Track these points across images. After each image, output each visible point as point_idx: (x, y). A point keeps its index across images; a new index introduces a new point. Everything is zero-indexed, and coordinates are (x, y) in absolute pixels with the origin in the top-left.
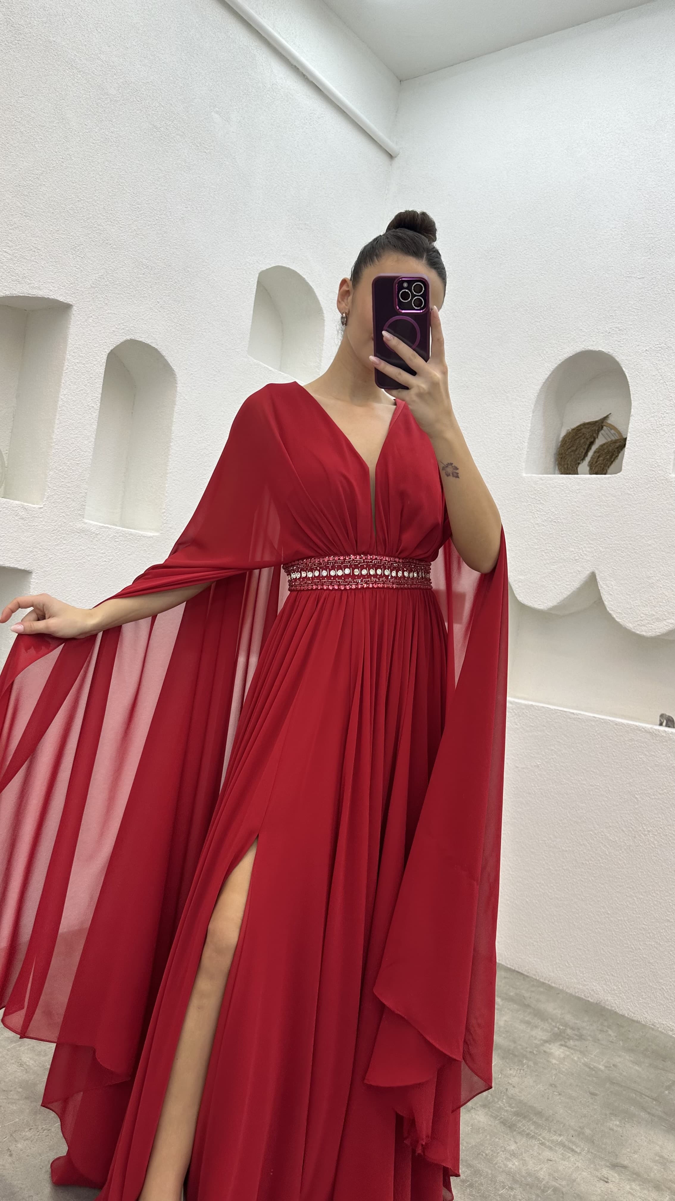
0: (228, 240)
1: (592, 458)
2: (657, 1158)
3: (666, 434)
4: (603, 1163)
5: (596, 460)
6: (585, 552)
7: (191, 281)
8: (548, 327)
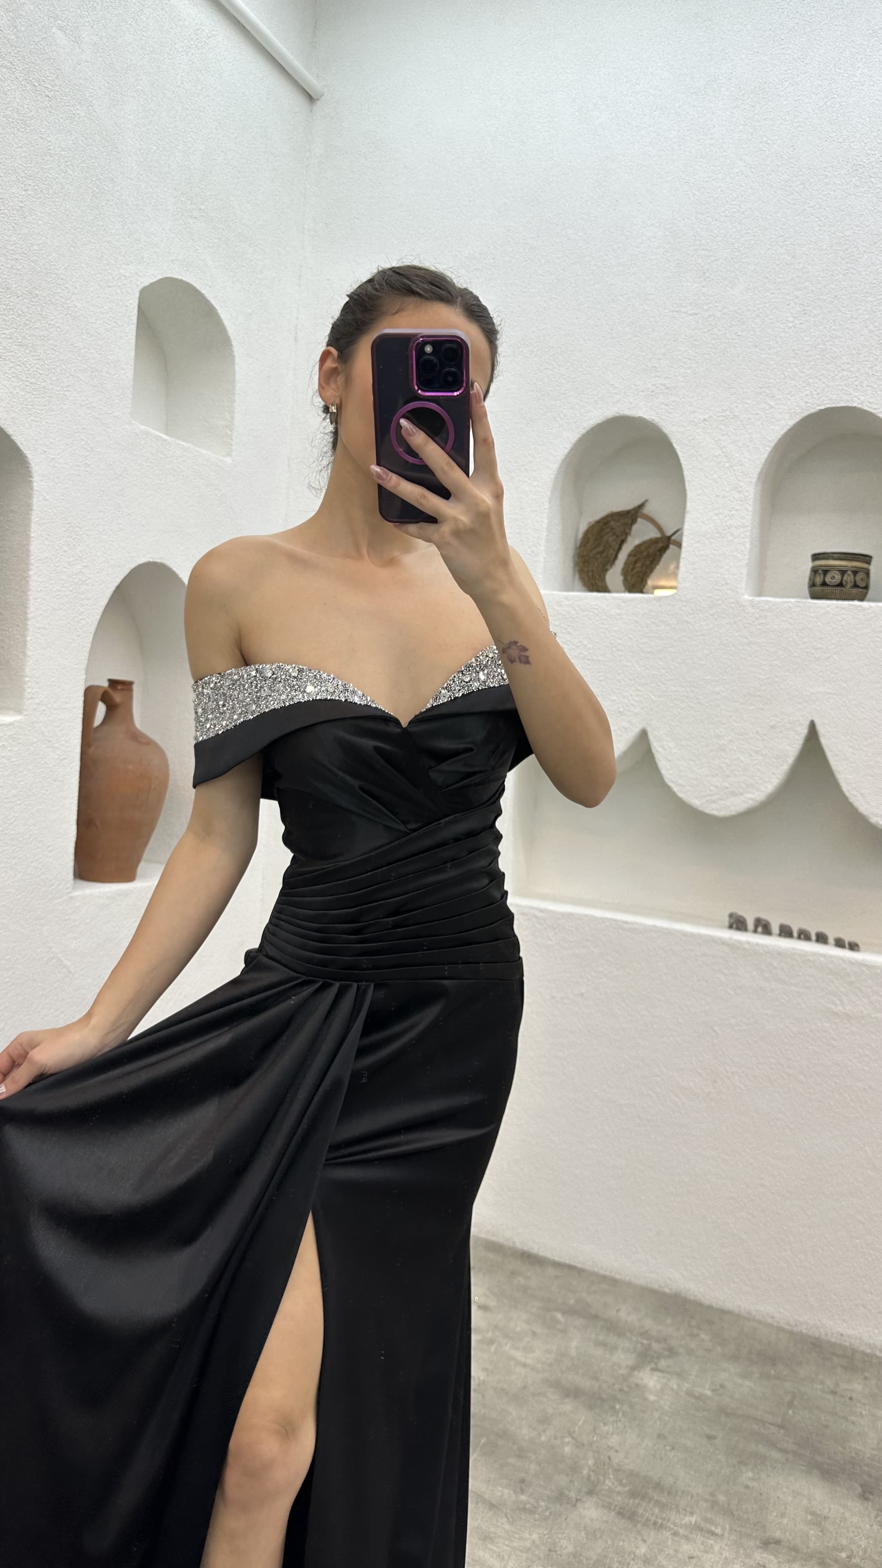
0: (93, 240)
1: (626, 563)
2: (809, 1517)
3: (736, 540)
4: (752, 1544)
5: (631, 566)
6: (632, 702)
7: (42, 310)
8: (565, 379)
